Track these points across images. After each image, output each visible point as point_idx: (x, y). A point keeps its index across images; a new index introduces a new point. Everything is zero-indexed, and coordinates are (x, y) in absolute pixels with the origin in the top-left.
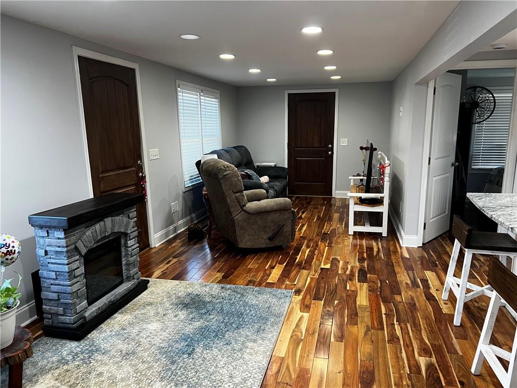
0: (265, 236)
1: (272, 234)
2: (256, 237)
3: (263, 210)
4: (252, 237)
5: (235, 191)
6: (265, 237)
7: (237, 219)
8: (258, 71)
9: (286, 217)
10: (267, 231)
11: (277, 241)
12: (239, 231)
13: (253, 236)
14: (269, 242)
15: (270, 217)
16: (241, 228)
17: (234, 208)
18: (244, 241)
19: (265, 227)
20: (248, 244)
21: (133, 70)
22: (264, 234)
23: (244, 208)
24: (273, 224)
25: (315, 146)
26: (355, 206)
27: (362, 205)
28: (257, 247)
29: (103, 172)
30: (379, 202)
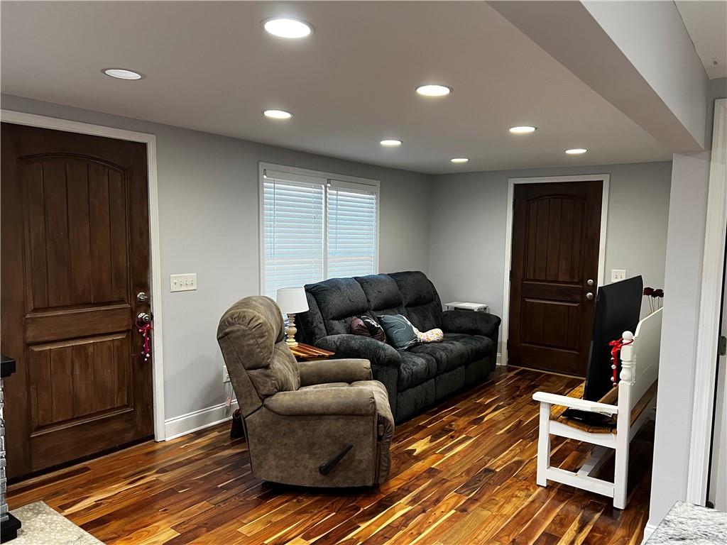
0: (313, 464)
1: (326, 462)
2: (292, 463)
3: (306, 409)
4: (283, 462)
5: (247, 366)
6: (311, 466)
7: (251, 421)
8: (396, 143)
9: (361, 429)
10: (315, 454)
11: (338, 479)
12: (256, 445)
13: (285, 459)
14: (319, 476)
15: (324, 426)
16: (259, 440)
17: (246, 398)
18: (266, 467)
19: (311, 445)
20: (275, 473)
21: (143, 147)
22: (310, 458)
23: (267, 401)
24: (328, 441)
25: (560, 280)
26: (552, 422)
27: (566, 424)
28: (293, 484)
29: (35, 310)
30: (605, 424)
